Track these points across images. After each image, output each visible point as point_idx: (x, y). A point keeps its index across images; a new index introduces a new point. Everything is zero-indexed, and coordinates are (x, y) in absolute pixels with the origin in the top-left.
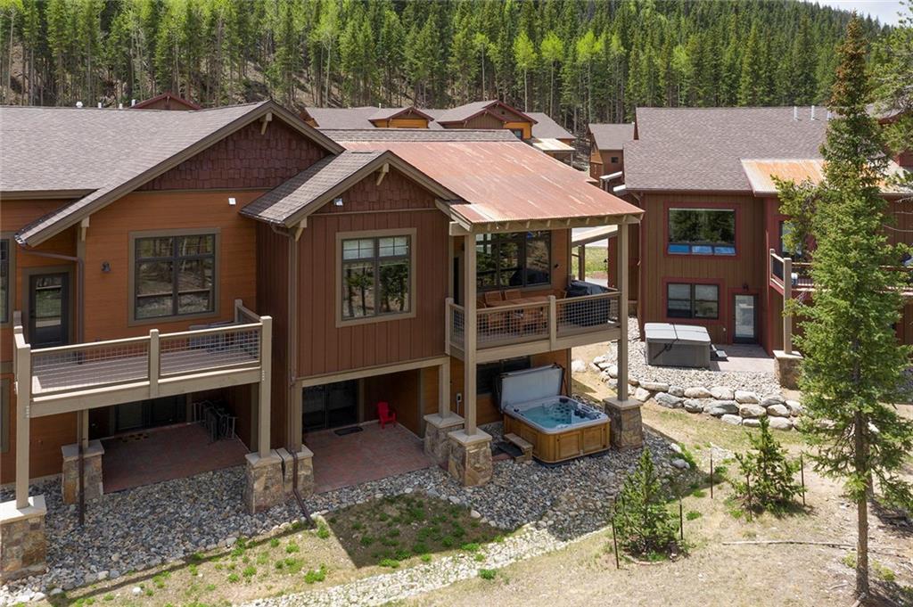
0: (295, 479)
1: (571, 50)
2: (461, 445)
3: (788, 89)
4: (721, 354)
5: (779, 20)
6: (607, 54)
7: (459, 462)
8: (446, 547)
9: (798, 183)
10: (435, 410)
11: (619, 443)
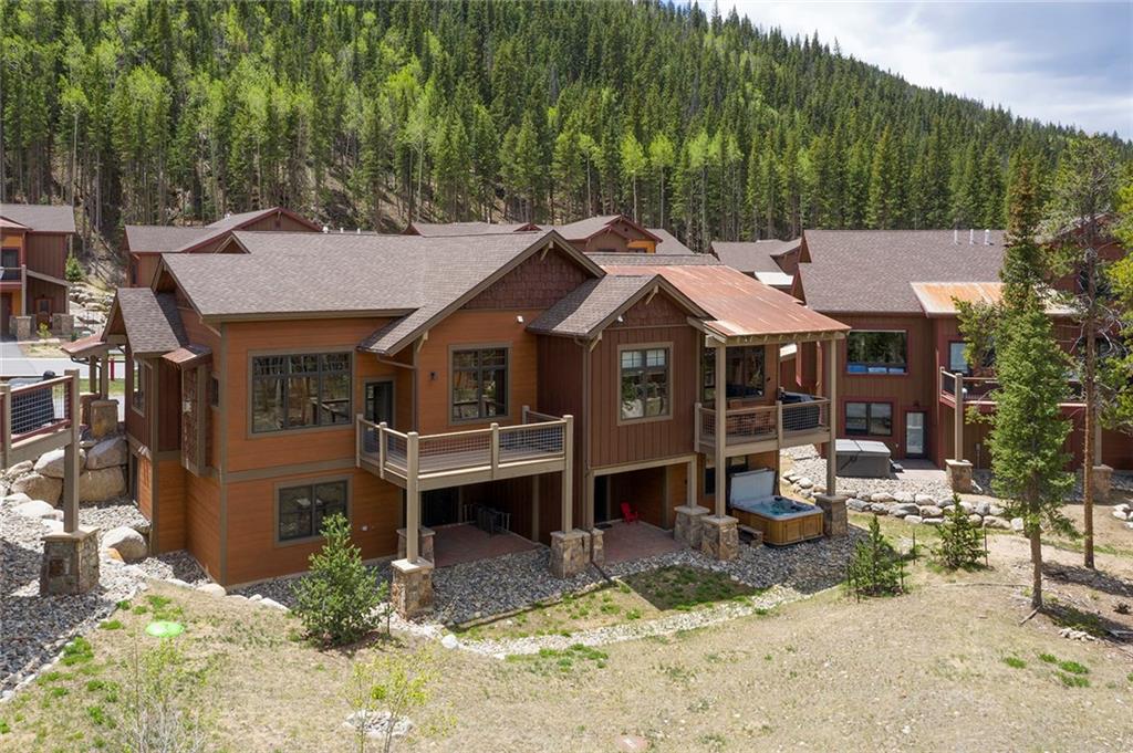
0: (591, 552)
1: (682, 154)
2: (715, 526)
3: (920, 200)
4: (897, 466)
5: (902, 113)
6: (723, 159)
7: (713, 541)
8: (720, 598)
9: (974, 303)
10: (684, 502)
11: (830, 531)
